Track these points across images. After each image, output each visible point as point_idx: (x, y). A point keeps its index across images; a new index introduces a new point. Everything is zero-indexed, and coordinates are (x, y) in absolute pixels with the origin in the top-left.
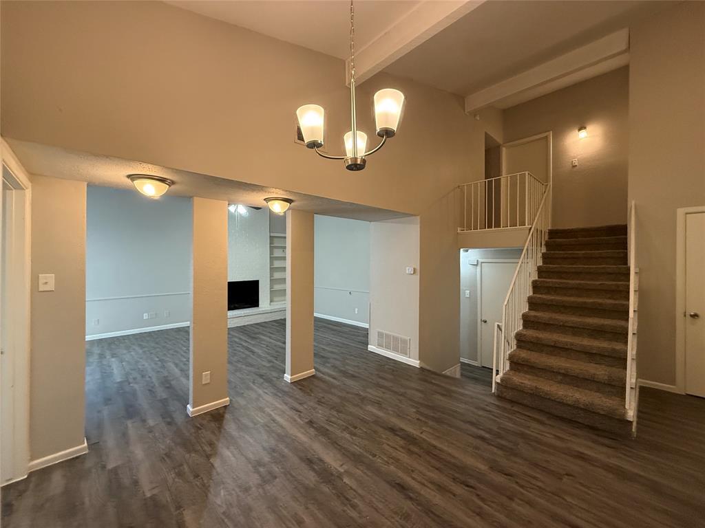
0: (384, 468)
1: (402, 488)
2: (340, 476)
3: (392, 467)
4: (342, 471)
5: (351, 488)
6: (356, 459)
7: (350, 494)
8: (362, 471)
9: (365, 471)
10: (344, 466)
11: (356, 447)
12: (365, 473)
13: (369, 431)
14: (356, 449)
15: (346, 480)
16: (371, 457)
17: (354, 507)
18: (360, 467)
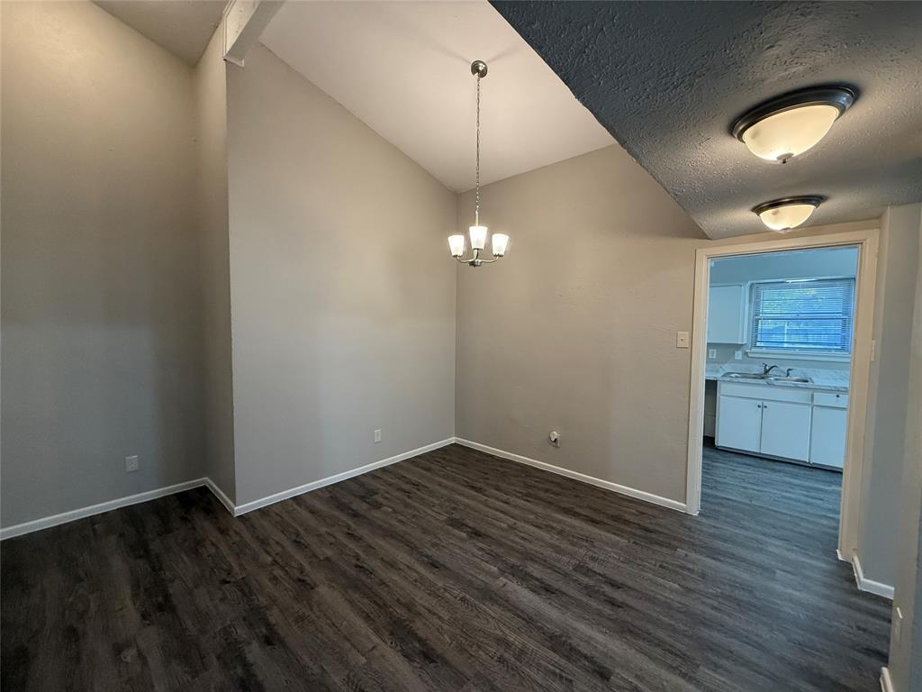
0: (450, 583)
1: (433, 565)
2: (502, 572)
3: (440, 584)
4: (501, 578)
5: (487, 562)
6: (489, 595)
7: (486, 557)
8: (478, 579)
9: (474, 579)
10: (501, 584)
11: (493, 614)
12: (474, 577)
13: (473, 651)
14: (492, 610)
15: (495, 569)
16: (468, 596)
17: (481, 549)
18: (480, 583)
